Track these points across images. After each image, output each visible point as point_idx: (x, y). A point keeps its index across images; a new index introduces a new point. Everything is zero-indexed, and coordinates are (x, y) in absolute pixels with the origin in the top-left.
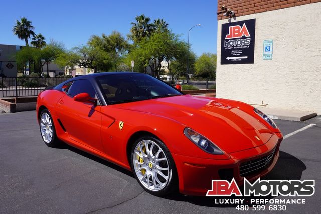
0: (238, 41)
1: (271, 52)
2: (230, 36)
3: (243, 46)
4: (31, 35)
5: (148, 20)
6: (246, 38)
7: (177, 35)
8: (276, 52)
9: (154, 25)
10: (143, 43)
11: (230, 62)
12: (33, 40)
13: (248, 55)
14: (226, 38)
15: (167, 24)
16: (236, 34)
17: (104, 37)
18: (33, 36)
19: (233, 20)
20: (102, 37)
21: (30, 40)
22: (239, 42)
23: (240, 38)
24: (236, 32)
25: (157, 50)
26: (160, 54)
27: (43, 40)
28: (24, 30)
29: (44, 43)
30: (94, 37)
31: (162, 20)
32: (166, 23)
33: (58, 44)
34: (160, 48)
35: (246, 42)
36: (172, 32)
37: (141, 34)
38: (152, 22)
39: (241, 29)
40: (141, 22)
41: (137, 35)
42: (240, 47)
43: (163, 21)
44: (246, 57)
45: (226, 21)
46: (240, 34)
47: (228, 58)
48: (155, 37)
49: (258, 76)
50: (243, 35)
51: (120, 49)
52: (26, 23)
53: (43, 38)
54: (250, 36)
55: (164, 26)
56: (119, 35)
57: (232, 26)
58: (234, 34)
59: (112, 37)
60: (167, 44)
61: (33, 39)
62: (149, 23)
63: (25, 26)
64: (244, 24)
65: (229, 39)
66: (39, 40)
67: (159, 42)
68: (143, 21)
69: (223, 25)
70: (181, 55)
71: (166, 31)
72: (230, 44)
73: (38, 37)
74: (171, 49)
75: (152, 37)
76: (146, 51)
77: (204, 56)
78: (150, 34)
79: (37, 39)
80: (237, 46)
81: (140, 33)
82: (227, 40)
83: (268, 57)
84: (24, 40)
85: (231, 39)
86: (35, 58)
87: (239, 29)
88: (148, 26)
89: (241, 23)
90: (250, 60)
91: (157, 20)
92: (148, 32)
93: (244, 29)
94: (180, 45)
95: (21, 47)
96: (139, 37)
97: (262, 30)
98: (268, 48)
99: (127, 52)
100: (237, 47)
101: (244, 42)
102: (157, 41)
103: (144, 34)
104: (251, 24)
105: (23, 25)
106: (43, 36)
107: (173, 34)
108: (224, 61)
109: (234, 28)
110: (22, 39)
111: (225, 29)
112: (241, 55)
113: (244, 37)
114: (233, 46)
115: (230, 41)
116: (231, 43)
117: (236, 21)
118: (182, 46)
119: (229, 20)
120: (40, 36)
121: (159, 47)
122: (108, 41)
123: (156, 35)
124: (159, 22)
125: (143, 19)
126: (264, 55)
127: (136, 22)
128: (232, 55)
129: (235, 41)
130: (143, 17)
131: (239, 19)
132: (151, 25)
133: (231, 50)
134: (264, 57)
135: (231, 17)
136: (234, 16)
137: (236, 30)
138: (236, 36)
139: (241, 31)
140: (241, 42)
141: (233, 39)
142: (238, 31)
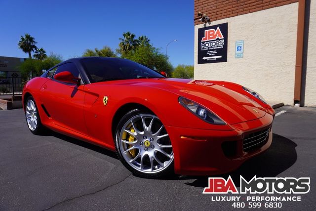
0: (212, 43)
1: (242, 51)
2: (206, 39)
3: (218, 47)
4: (34, 49)
5: (133, 36)
6: (219, 40)
7: (158, 49)
8: (247, 51)
9: (138, 41)
10: (129, 55)
11: (206, 62)
12: (36, 54)
13: (222, 55)
17: (97, 51)
18: (36, 49)
19: (208, 25)
20: (95, 51)
21: (33, 53)
22: (214, 44)
23: (215, 40)
24: (211, 35)
25: (141, 61)
27: (45, 53)
28: (27, 44)
29: (45, 56)
30: (89, 51)
31: (145, 37)
32: (148, 39)
33: (57, 57)
34: (144, 60)
35: (220, 44)
36: (153, 47)
37: (128, 48)
38: (136, 38)
39: (216, 32)
40: (127, 38)
41: (124, 49)
42: (214, 48)
44: (221, 57)
45: (202, 26)
46: (214, 37)
47: (204, 58)
49: (231, 73)
50: (217, 37)
52: (30, 39)
53: (44, 52)
54: (223, 38)
55: (147, 41)
56: (109, 49)
57: (207, 30)
58: (209, 37)
59: (103, 52)
60: (149, 56)
61: (36, 52)
62: (134, 39)
63: (29, 42)
64: (218, 28)
66: (41, 53)
67: (142, 54)
68: (129, 37)
69: (199, 29)
70: (161, 65)
71: (148, 46)
73: (40, 51)
74: (153, 60)
75: (136, 50)
77: (179, 67)
78: (135, 48)
79: (39, 53)
81: (126, 47)
82: (203, 43)
83: (239, 56)
84: (28, 53)
85: (206, 42)
86: (37, 68)
87: (214, 32)
88: (134, 42)
89: (215, 27)
90: (224, 59)
92: (133, 47)
93: (218, 32)
94: (160, 57)
95: (25, 59)
96: (126, 50)
97: (234, 32)
98: (239, 48)
100: (212, 48)
101: (218, 44)
102: (141, 54)
103: (130, 48)
104: (224, 28)
105: (27, 40)
106: (44, 50)
108: (201, 61)
109: (209, 32)
110: (26, 52)
111: (201, 33)
112: (216, 55)
113: (218, 39)
114: (209, 48)
115: (205, 43)
116: (207, 45)
117: (211, 25)
118: (162, 58)
119: (205, 25)
120: (42, 50)
122: (100, 55)
123: (140, 49)
124: (142, 38)
125: (129, 35)
126: (236, 54)
127: (123, 38)
128: (208, 56)
129: (210, 43)
130: (129, 34)
131: (213, 23)
132: (136, 40)
133: (207, 51)
134: (236, 56)
135: (206, 22)
136: (209, 21)
137: (211, 33)
138: (212, 38)
139: (215, 34)
140: (216, 44)
141: (208, 41)
142: (213, 34)
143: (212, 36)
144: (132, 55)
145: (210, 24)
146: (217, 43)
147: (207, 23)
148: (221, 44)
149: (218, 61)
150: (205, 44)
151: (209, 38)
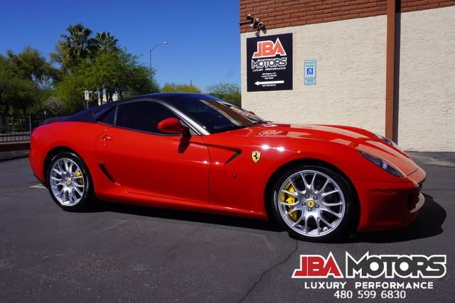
0: (270, 61)
1: (314, 75)
2: (259, 54)
5: (88, 32)
6: (281, 57)
7: (135, 57)
8: (320, 75)
9: (96, 41)
10: (82, 66)
11: (261, 88)
13: (285, 79)
14: (253, 57)
15: (116, 40)
16: (267, 51)
17: (11, 56)
19: (262, 34)
20: (7, 56)
22: (272, 63)
23: (273, 58)
24: (268, 49)
25: (108, 78)
26: (111, 83)
31: (109, 34)
32: (115, 38)
34: (112, 75)
35: (281, 63)
36: (127, 52)
37: (78, 54)
38: (93, 36)
39: (274, 46)
40: (76, 35)
41: (71, 54)
42: (273, 69)
43: (111, 35)
44: (282, 82)
45: (252, 35)
46: (273, 52)
47: (258, 83)
48: (103, 58)
49: (298, 105)
50: (277, 53)
51: (38, 76)
54: (285, 54)
55: (113, 42)
56: (36, 54)
57: (262, 42)
58: (264, 51)
59: (24, 57)
60: (121, 68)
62: (89, 37)
64: (278, 39)
65: (257, 59)
67: (109, 65)
68: (80, 33)
69: (248, 39)
70: (142, 85)
71: (115, 49)
72: (259, 65)
74: (127, 76)
75: (97, 58)
76: (90, 78)
78: (93, 53)
80: (269, 67)
81: (76, 52)
82: (255, 60)
83: (310, 82)
85: (260, 59)
87: (271, 46)
88: (89, 42)
89: (273, 38)
90: (288, 85)
91: (101, 33)
92: (89, 52)
93: (278, 45)
94: (140, 70)
96: (74, 57)
97: (302, 48)
98: (310, 70)
99: (51, 80)
100: (270, 69)
101: (278, 63)
102: (106, 64)
103: (84, 54)
104: (287, 41)
107: (129, 55)
108: (252, 88)
109: (264, 44)
111: (252, 46)
112: (275, 79)
113: (278, 56)
114: (264, 68)
116: (261, 64)
117: (267, 35)
118: (143, 71)
119: (257, 34)
121: (109, 72)
122: (18, 63)
124: (104, 35)
125: (80, 30)
126: (305, 79)
127: (69, 35)
128: (263, 80)
130: (80, 28)
131: (270, 32)
132: (93, 40)
133: (261, 72)
134: (306, 81)
135: (259, 30)
136: (264, 29)
137: (267, 46)
138: (268, 54)
139: (273, 48)
140: (275, 63)
141: (263, 58)
142: (270, 49)
143: (269, 51)
144: (89, 66)
145: (265, 33)
146: (277, 61)
147: (261, 32)
148: (283, 63)
149: (278, 87)
151: (265, 54)
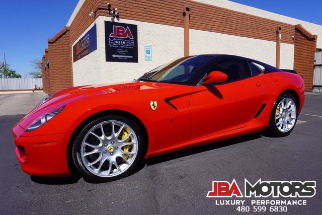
0: (123, 41)
2: (115, 35)
3: (128, 46)
6: (130, 40)
14: (110, 36)
16: (120, 34)
19: (116, 20)
22: (124, 43)
23: (125, 39)
24: (121, 32)
39: (125, 31)
42: (125, 47)
44: (132, 57)
45: (109, 19)
46: (124, 35)
50: (127, 36)
54: (133, 39)
57: (116, 26)
58: (118, 33)
64: (128, 27)
65: (114, 38)
69: (105, 21)
72: (115, 43)
80: (122, 45)
85: (116, 38)
87: (124, 30)
89: (125, 25)
97: (144, 36)
98: (148, 52)
101: (129, 43)
111: (109, 26)
112: (127, 54)
113: (128, 38)
114: (119, 45)
116: (116, 42)
117: (119, 22)
119: (113, 20)
128: (118, 54)
129: (120, 41)
131: (122, 21)
133: (117, 48)
135: (114, 17)
136: (117, 17)
137: (120, 30)
138: (121, 36)
139: (125, 33)
140: (126, 43)
142: (123, 32)
143: (122, 34)
145: (119, 20)
148: (131, 44)
150: (115, 41)
